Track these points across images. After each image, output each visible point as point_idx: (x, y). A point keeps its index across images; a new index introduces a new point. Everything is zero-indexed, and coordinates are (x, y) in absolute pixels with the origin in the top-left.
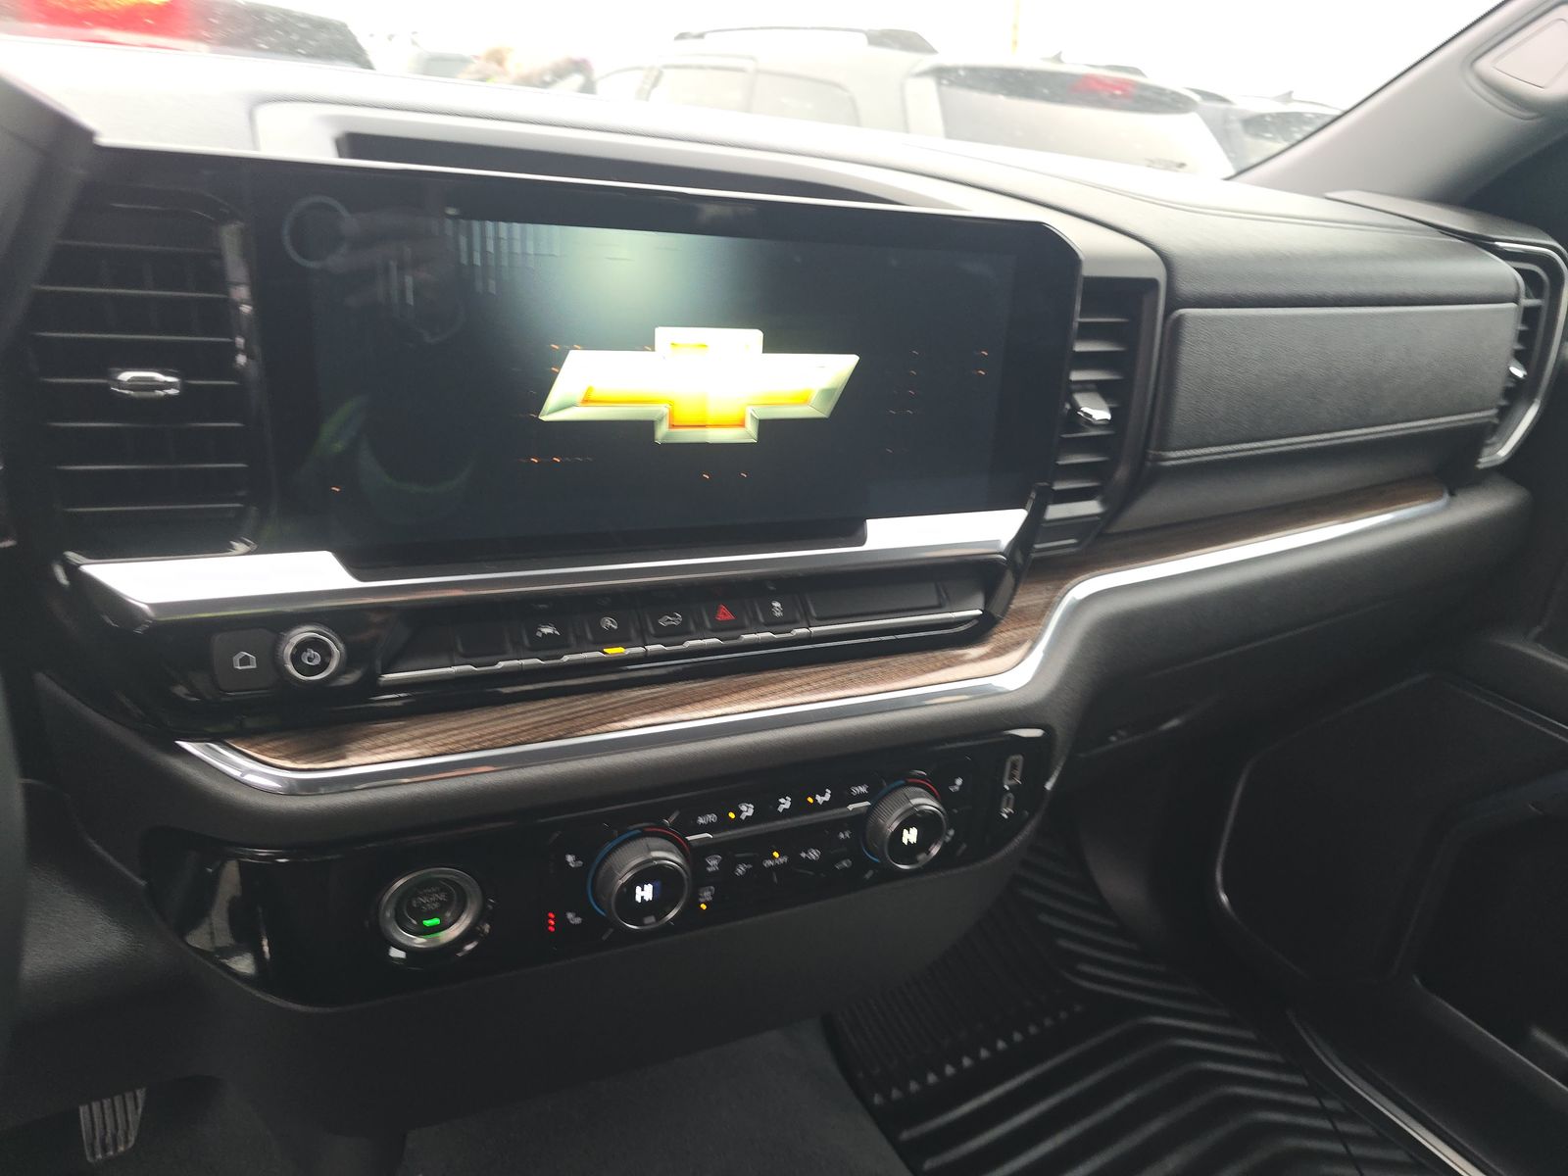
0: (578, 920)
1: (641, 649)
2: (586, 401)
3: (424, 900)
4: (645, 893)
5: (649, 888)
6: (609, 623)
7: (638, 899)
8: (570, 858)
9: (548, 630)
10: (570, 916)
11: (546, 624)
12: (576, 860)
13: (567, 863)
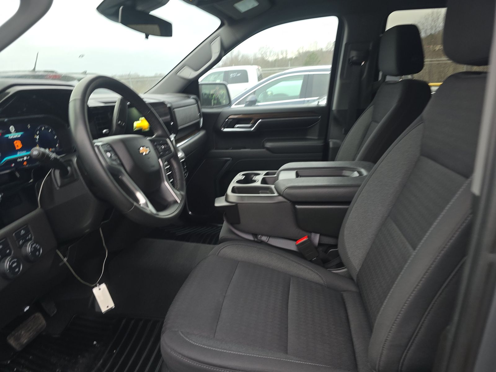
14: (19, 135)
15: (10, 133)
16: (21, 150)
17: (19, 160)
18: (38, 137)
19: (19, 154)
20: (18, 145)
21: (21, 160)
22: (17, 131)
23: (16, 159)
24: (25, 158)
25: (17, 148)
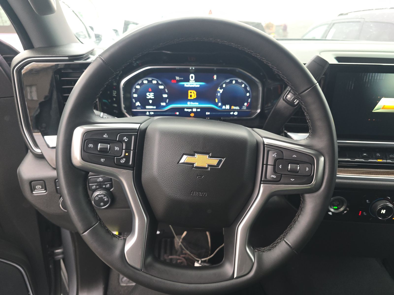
0: (366, 214)
1: (386, 161)
2: (383, 108)
3: (334, 203)
4: (383, 212)
5: (385, 211)
6: (378, 155)
7: (382, 213)
8: (367, 201)
9: (365, 154)
10: (364, 213)
11: (365, 153)
12: (369, 201)
13: (366, 202)
14: (197, 85)
15: (188, 80)
16: (194, 100)
17: (186, 110)
18: (221, 91)
19: (189, 104)
20: (193, 94)
21: (190, 110)
22: (196, 80)
23: (183, 108)
24: (194, 110)
25: (189, 98)
